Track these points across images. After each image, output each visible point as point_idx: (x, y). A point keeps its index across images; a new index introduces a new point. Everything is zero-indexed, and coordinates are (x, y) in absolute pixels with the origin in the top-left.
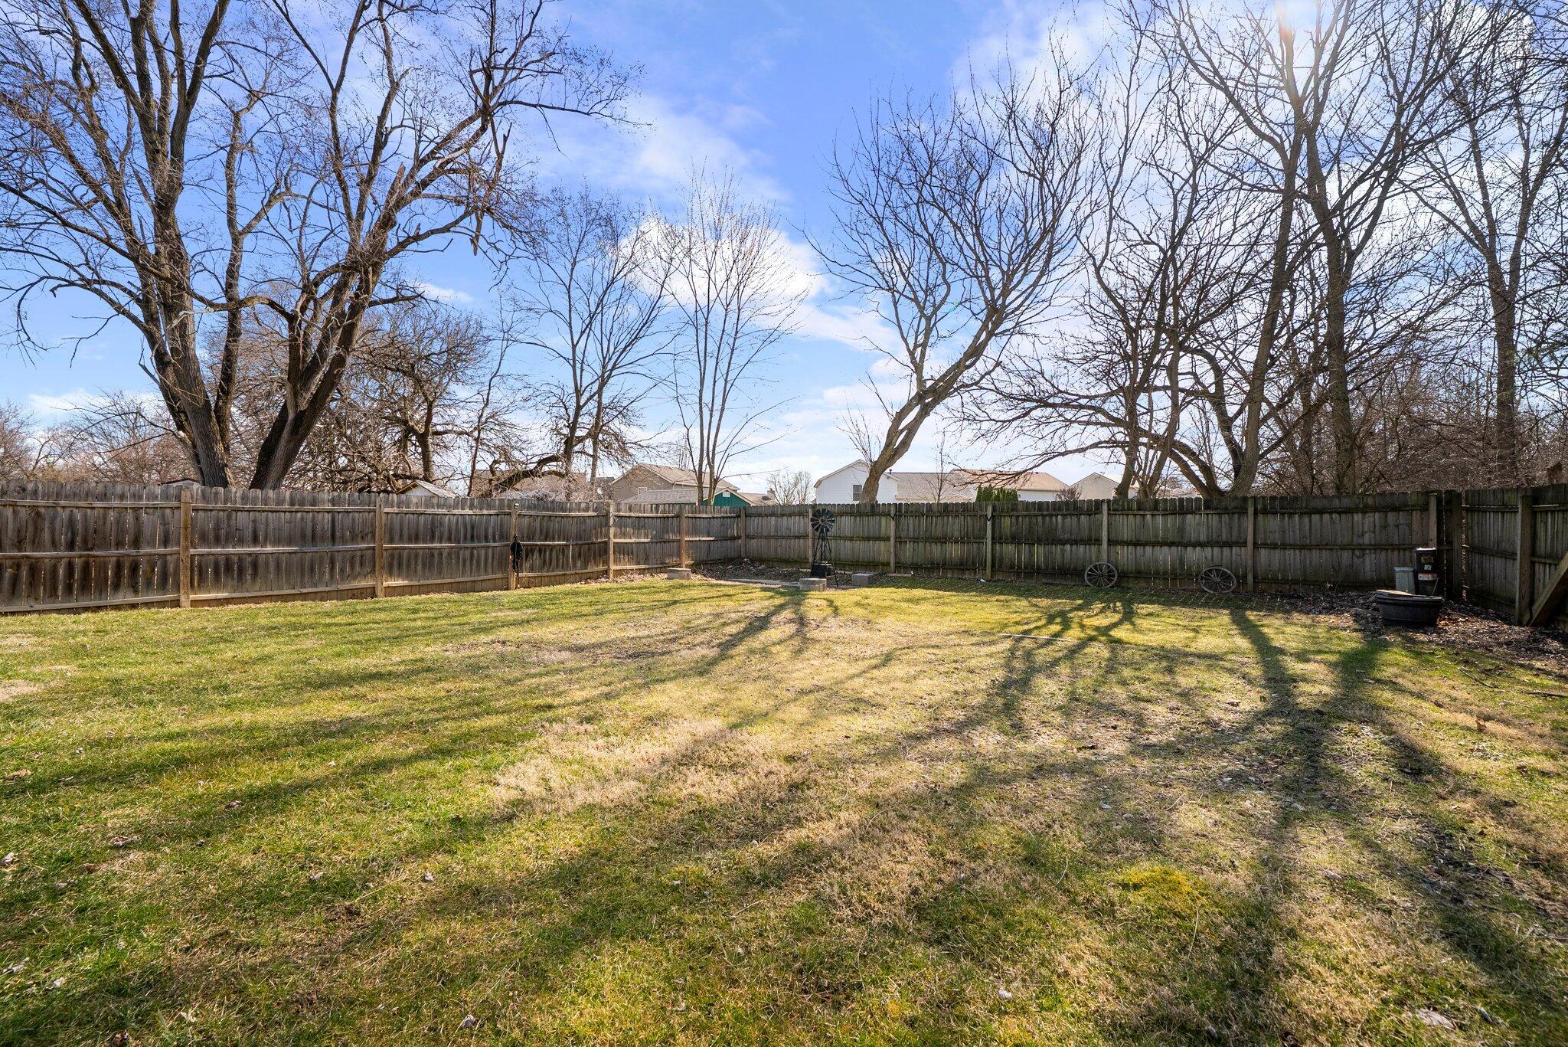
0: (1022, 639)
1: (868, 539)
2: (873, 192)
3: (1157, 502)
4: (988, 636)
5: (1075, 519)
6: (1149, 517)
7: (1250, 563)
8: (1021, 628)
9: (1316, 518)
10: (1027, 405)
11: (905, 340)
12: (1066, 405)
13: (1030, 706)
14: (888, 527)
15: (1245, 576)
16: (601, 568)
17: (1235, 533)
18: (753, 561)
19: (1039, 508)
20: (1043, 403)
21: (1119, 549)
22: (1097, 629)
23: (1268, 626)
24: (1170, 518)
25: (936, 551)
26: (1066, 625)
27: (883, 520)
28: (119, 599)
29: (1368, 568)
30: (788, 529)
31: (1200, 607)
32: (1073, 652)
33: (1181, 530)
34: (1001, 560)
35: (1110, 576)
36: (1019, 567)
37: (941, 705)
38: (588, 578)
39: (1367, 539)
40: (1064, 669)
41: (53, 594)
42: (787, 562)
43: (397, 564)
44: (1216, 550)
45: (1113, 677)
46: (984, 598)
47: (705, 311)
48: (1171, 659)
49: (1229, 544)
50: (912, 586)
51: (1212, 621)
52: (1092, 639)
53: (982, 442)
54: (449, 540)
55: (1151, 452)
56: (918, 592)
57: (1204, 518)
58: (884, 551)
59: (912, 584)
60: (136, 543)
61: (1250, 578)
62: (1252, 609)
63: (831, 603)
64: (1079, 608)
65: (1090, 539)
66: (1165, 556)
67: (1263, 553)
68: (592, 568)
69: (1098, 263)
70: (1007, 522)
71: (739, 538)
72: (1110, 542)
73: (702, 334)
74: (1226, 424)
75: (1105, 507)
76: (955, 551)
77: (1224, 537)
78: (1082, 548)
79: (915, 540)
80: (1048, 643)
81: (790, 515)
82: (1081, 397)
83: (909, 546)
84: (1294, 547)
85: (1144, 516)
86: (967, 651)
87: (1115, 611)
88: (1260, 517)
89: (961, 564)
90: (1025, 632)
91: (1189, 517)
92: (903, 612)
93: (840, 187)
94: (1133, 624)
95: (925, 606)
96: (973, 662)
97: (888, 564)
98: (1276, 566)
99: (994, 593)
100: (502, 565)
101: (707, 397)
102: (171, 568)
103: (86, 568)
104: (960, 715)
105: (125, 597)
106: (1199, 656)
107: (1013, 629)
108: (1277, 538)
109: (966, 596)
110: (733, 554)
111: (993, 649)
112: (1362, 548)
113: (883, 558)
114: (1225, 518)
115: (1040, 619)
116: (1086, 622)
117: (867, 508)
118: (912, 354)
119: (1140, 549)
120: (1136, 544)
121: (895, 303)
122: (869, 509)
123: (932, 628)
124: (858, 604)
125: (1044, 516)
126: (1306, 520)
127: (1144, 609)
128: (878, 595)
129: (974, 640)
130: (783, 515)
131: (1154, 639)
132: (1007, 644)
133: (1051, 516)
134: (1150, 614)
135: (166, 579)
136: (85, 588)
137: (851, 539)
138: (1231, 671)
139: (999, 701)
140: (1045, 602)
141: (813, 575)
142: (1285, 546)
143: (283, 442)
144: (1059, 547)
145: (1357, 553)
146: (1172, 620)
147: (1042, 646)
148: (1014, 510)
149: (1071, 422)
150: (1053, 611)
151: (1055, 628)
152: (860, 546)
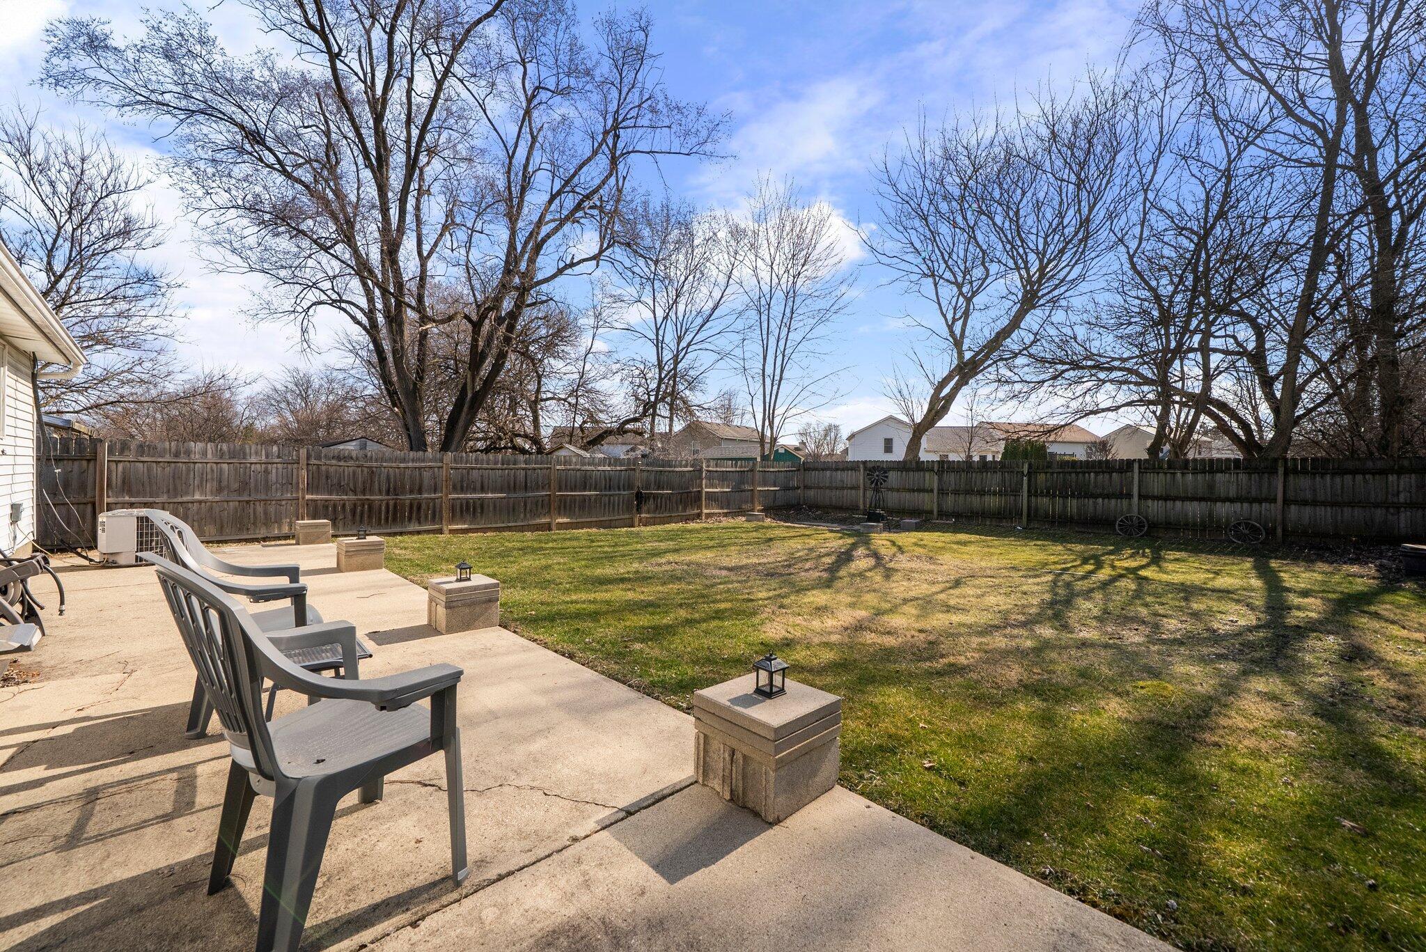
0: (1061, 574)
1: (914, 491)
2: (919, 195)
3: (1187, 461)
4: (1033, 571)
5: (1107, 476)
6: (1179, 475)
7: (1279, 517)
8: (1059, 567)
9: (1348, 478)
10: (1059, 367)
11: (944, 316)
12: (1099, 367)
13: (1073, 617)
14: (932, 481)
15: (1274, 529)
16: (696, 511)
17: (1265, 491)
18: (810, 507)
19: (1073, 466)
20: (1075, 366)
21: (1150, 502)
22: (1126, 569)
23: (1285, 572)
24: (1200, 477)
25: (975, 501)
26: (1099, 565)
27: (927, 475)
28: (411, 528)
29: (1402, 525)
30: (842, 481)
31: (1225, 554)
32: (1104, 585)
33: (1211, 487)
34: (1037, 510)
35: (1141, 526)
36: (1053, 517)
37: (1008, 612)
38: (687, 519)
39: (1402, 498)
40: (1098, 596)
41: (379, 523)
42: (840, 508)
43: (565, 506)
44: (1246, 505)
45: (1138, 602)
46: (1022, 543)
47: (768, 296)
48: (1188, 592)
49: (1259, 501)
50: (955, 531)
51: (1235, 567)
52: (1121, 576)
53: (1015, 402)
54: (595, 489)
55: (1185, 410)
56: (962, 537)
57: (1233, 478)
58: (928, 501)
59: (956, 530)
60: (420, 492)
61: (1279, 531)
62: (1276, 558)
63: (893, 543)
64: (1111, 553)
65: (1121, 493)
66: (1195, 510)
67: (1293, 509)
68: (690, 512)
69: (1131, 252)
70: (1041, 478)
71: (798, 488)
72: (1140, 497)
73: (764, 317)
74: (1267, 383)
75: (1136, 466)
76: (993, 502)
77: (1254, 493)
78: (1113, 501)
79: (956, 492)
80: (1084, 578)
81: (843, 470)
82: (1114, 359)
83: (951, 498)
84: (1324, 504)
85: (1174, 474)
86: (1017, 581)
87: (1144, 556)
88: (1291, 478)
89: (999, 513)
90: (1064, 569)
91: (1219, 476)
92: (955, 551)
93: (889, 190)
94: (1159, 567)
95: (971, 548)
96: (1025, 588)
97: (931, 512)
98: (1306, 521)
99: (1032, 539)
100: (629, 509)
101: (769, 370)
102: (438, 506)
103: (395, 506)
104: (1022, 618)
105: (414, 527)
106: (1213, 590)
107: (1053, 567)
108: (1308, 495)
109: (1006, 541)
110: (794, 502)
111: (1038, 580)
112: (1398, 507)
113: (927, 507)
114: (1255, 477)
115: (1075, 560)
116: (1117, 564)
117: (912, 465)
118: (950, 327)
119: (1170, 504)
120: (1166, 498)
121: (936, 285)
122: (914, 465)
123: (983, 564)
124: (916, 544)
125: (1077, 474)
126: (1338, 480)
127: (1172, 555)
128: (931, 538)
129: (1021, 574)
130: (837, 470)
131: (1177, 578)
132: (1050, 578)
133: (1084, 473)
134: (1177, 560)
135: (436, 516)
136: (394, 520)
137: (898, 490)
138: (1238, 601)
139: (1050, 612)
140: (1079, 547)
141: (869, 520)
142: (1315, 503)
143: (463, 415)
144: (1091, 501)
145: (1392, 510)
146: (1196, 565)
147: (1079, 580)
148: (1048, 467)
149: (1104, 382)
150: (1086, 555)
151: (1089, 567)
152: (907, 496)
